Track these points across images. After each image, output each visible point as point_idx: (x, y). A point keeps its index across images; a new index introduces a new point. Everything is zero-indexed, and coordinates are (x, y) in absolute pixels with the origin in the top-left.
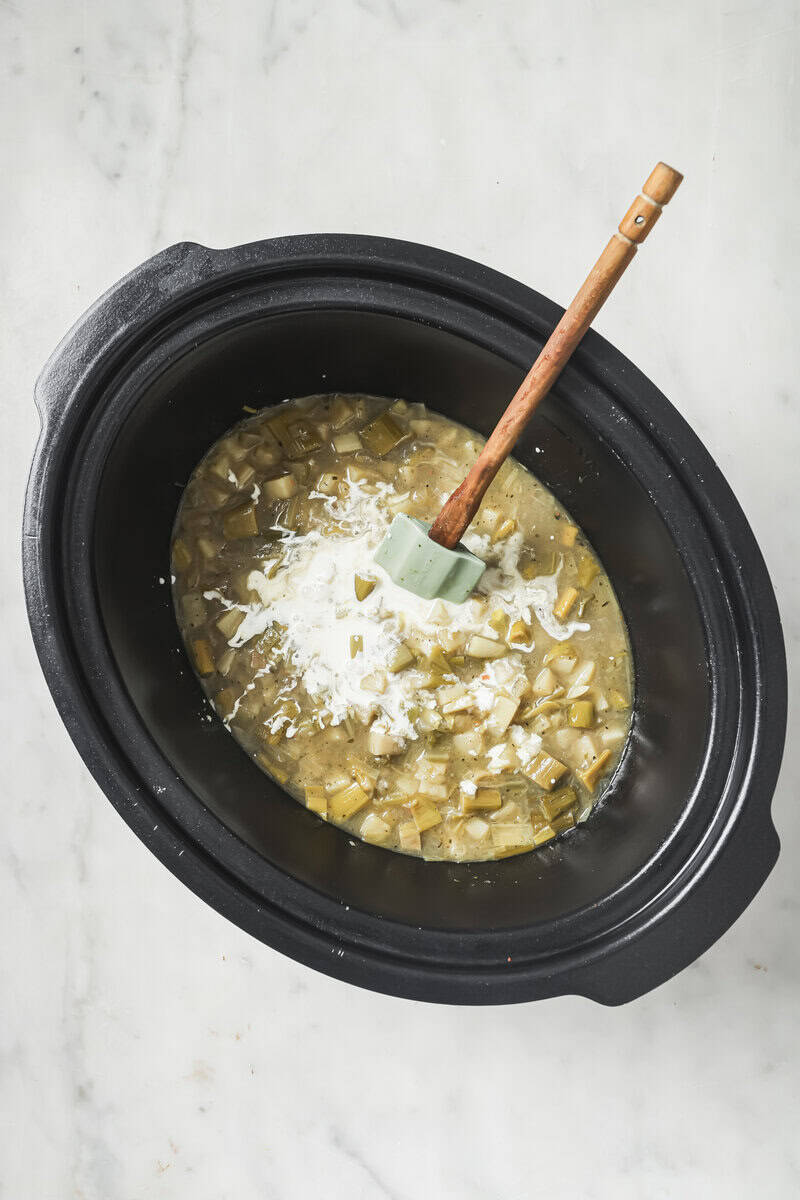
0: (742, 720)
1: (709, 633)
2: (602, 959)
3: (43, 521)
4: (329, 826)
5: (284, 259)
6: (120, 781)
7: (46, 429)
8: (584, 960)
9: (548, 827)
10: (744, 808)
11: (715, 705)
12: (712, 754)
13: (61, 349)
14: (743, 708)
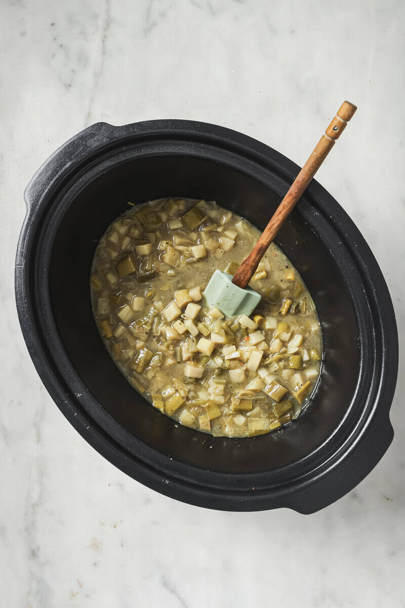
0: (376, 368)
1: (359, 323)
2: (301, 489)
3: (26, 258)
4: (164, 416)
5: (149, 131)
6: (59, 390)
7: (29, 213)
8: (292, 490)
9: (277, 421)
10: (375, 413)
11: (362, 359)
12: (360, 386)
13: (38, 173)
14: (376, 362)
